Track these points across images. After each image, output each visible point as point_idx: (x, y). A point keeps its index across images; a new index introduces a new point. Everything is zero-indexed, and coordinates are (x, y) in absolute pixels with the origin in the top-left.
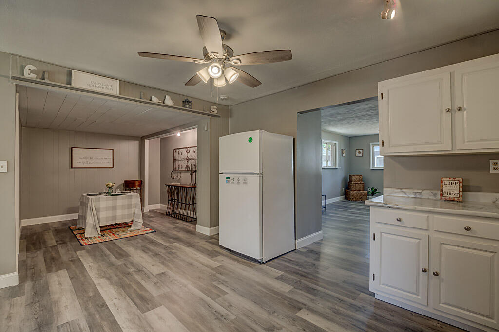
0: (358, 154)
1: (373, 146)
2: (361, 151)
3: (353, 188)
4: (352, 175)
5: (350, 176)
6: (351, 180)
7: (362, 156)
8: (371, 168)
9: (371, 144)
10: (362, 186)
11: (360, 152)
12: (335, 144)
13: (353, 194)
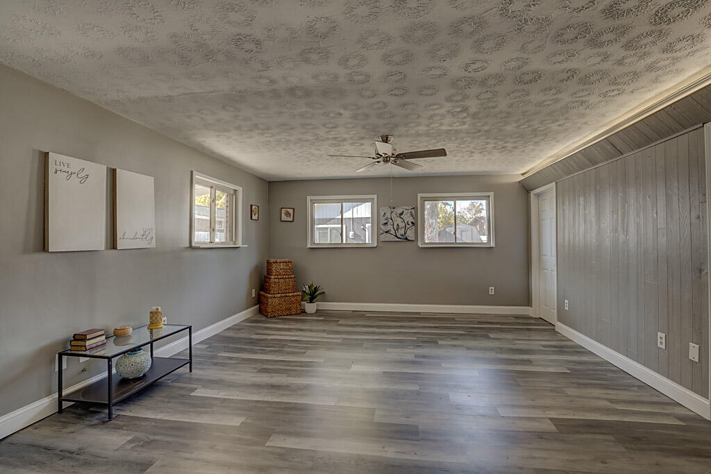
0: (284, 217)
1: (313, 202)
2: (291, 211)
3: (274, 288)
4: (272, 260)
5: (268, 262)
6: (269, 272)
7: (293, 221)
8: (309, 246)
9: (309, 198)
10: (291, 284)
11: (288, 214)
12: (235, 191)
13: (273, 301)
